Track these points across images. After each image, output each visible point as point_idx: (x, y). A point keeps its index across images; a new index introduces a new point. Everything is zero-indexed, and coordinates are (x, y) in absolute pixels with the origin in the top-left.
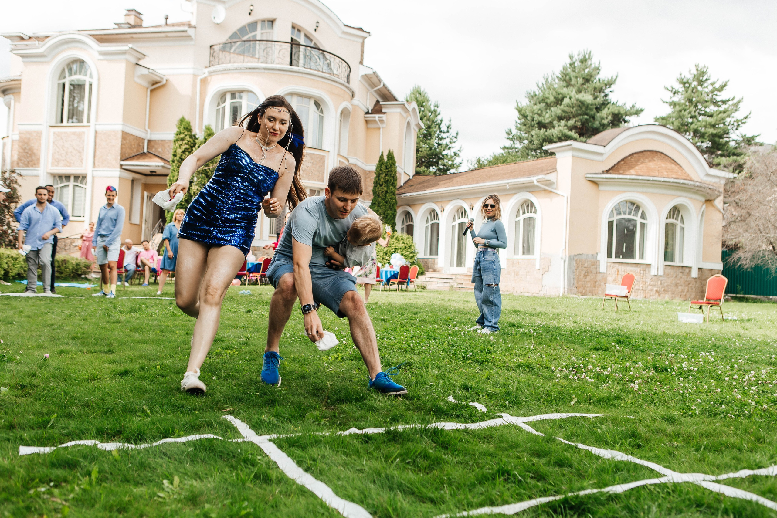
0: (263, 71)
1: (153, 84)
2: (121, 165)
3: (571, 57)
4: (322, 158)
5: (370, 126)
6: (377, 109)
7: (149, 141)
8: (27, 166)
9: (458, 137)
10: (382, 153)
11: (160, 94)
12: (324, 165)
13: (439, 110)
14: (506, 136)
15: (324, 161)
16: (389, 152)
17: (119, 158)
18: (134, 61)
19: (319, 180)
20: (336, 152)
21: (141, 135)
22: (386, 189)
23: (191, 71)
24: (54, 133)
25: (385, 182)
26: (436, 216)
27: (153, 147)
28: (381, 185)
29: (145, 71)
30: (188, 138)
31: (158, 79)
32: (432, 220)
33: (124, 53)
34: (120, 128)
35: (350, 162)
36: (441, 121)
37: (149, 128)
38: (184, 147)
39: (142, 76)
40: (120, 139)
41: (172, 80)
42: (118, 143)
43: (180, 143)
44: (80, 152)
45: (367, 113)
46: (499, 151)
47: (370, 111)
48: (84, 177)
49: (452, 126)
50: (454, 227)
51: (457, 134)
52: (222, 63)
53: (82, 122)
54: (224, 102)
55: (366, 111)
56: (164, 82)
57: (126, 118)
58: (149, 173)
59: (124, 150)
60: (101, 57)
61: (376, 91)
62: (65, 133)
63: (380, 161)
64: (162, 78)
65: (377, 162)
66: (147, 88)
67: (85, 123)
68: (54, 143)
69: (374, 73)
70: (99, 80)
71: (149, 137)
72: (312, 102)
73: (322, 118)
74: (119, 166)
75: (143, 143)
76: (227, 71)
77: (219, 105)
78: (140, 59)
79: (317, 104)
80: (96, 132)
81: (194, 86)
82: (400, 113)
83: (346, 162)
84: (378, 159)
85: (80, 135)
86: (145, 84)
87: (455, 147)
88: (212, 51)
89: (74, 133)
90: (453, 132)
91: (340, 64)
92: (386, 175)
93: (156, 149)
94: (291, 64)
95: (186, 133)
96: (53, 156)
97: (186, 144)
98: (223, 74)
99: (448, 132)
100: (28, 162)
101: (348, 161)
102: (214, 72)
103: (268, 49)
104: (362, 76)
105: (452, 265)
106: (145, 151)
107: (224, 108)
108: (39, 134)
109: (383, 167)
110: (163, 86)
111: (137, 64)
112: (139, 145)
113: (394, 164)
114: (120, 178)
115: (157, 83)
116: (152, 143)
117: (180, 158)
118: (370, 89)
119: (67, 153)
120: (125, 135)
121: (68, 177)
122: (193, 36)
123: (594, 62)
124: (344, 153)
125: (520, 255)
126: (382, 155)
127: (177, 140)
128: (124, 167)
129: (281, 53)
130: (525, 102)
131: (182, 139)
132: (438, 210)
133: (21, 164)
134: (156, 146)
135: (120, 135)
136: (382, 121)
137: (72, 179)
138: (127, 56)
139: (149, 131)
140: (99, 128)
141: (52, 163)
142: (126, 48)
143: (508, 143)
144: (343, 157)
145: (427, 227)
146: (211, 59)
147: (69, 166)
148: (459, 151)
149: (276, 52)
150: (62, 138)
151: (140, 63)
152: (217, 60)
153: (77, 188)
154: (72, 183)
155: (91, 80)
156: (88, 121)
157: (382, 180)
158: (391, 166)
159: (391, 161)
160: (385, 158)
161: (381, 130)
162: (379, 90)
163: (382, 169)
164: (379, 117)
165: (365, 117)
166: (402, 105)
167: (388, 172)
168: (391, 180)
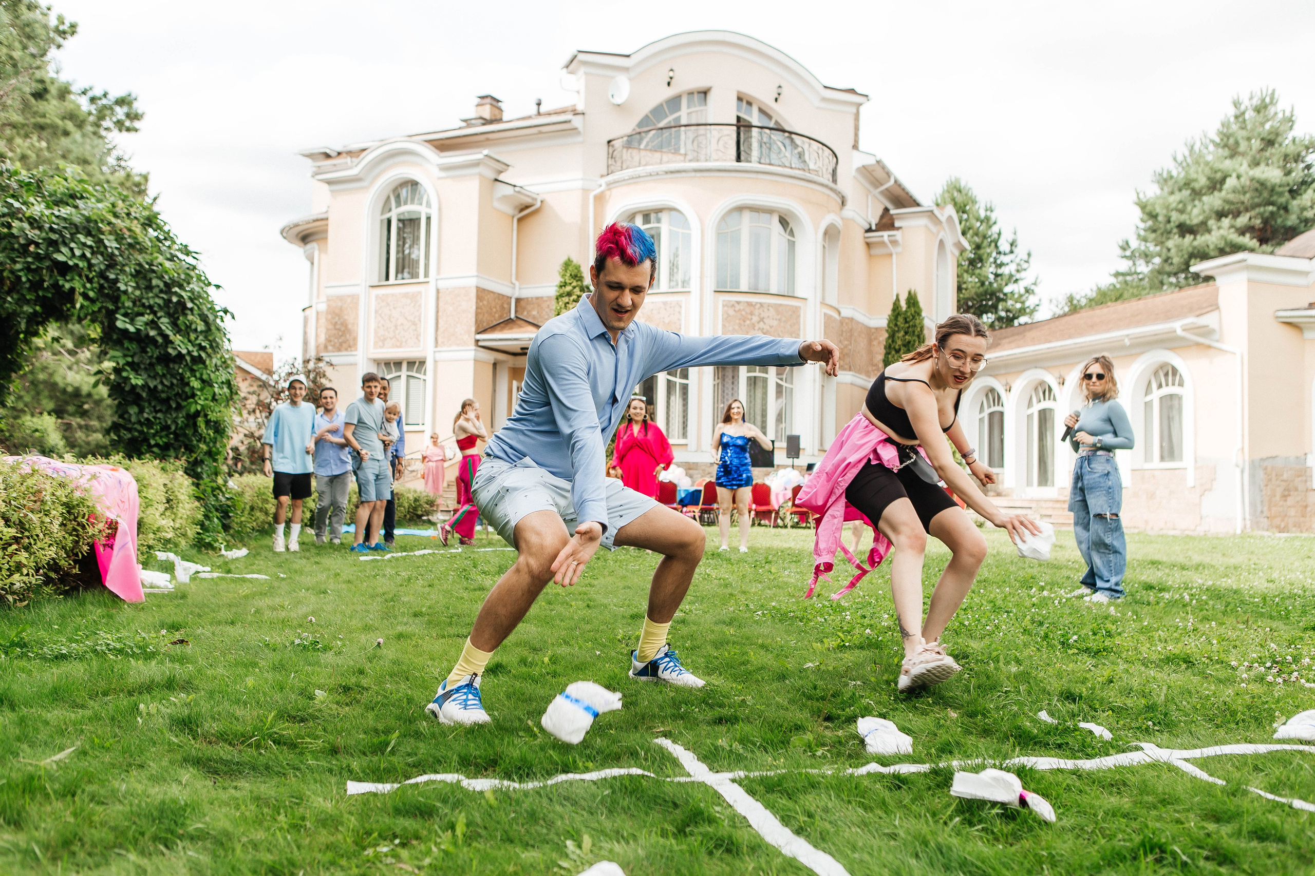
0: (693, 174)
1: (522, 210)
2: (477, 341)
3: (1236, 104)
4: (796, 311)
5: (875, 251)
6: (886, 223)
7: (518, 300)
8: (339, 350)
9: (1032, 260)
10: (897, 296)
11: (533, 224)
12: (798, 323)
13: (993, 216)
14: (1119, 252)
15: (799, 316)
16: (910, 293)
17: (473, 329)
18: (493, 176)
20: (819, 299)
21: (505, 290)
23: (579, 184)
24: (377, 297)
25: (904, 345)
26: (998, 400)
27: (524, 309)
28: (897, 351)
29: (509, 191)
30: (577, 291)
31: (529, 201)
32: (989, 407)
33: (476, 164)
34: (473, 282)
35: (843, 314)
36: (999, 234)
37: (517, 279)
39: (505, 198)
40: (474, 300)
41: (550, 200)
42: (470, 306)
43: (566, 299)
44: (414, 324)
45: (869, 230)
46: (1106, 281)
47: (874, 227)
48: (422, 363)
49: (1019, 242)
50: (1030, 417)
51: (1029, 255)
52: (628, 168)
53: (417, 277)
55: (867, 227)
56: (538, 204)
57: (483, 264)
58: (519, 351)
59: (481, 317)
60: (443, 174)
61: (882, 193)
62: (393, 295)
63: (894, 310)
64: (536, 199)
65: (889, 312)
66: (513, 217)
67: (421, 278)
68: (376, 312)
69: (878, 162)
70: (440, 209)
71: (517, 294)
72: (776, 219)
73: (792, 245)
74: (473, 342)
75: (510, 304)
76: (635, 179)
78: (500, 172)
79: (784, 222)
80: (438, 291)
81: (584, 206)
82: (926, 226)
83: (835, 315)
84: (891, 307)
85: (414, 298)
86: (509, 210)
87: (1027, 278)
88: (611, 150)
89: (406, 295)
90: (1021, 252)
91: (820, 152)
92: (906, 333)
93: (529, 312)
94: (738, 159)
95: (575, 284)
96: (376, 332)
98: (630, 184)
99: (1012, 252)
100: (341, 344)
101: (839, 313)
102: (615, 182)
103: (700, 138)
104: (858, 170)
105: (1029, 483)
106: (513, 316)
108: (355, 298)
109: (900, 319)
110: (536, 211)
111: (496, 180)
112: (502, 307)
113: (918, 313)
114: (476, 361)
115: (527, 207)
116: (523, 303)
118: (871, 188)
119: (396, 326)
120: (481, 293)
121: (398, 364)
122: (581, 129)
123: (1282, 107)
124: (832, 300)
125: (1156, 463)
126: (898, 299)
127: (561, 296)
128: (481, 344)
129: (721, 143)
130: (1152, 191)
131: (569, 294)
132: (1001, 390)
133: (330, 348)
134: (529, 308)
135: (473, 294)
136: (894, 243)
137: (404, 366)
138: (481, 169)
139: (517, 284)
140: (442, 284)
141: (376, 343)
142: (480, 156)
143: (1124, 266)
144: (831, 307)
145: (981, 420)
146: (610, 162)
147: (400, 347)
148: (1035, 284)
149: (714, 141)
150: (388, 304)
151: (501, 178)
152: (619, 164)
153: (412, 381)
154: (404, 372)
155: (428, 211)
156: (426, 275)
157: (899, 342)
158: (914, 317)
159: (913, 310)
160: (903, 305)
161: (894, 256)
162: (887, 189)
163: (900, 323)
164: (889, 236)
165: (866, 238)
166: (929, 213)
167: (909, 327)
168: (914, 341)
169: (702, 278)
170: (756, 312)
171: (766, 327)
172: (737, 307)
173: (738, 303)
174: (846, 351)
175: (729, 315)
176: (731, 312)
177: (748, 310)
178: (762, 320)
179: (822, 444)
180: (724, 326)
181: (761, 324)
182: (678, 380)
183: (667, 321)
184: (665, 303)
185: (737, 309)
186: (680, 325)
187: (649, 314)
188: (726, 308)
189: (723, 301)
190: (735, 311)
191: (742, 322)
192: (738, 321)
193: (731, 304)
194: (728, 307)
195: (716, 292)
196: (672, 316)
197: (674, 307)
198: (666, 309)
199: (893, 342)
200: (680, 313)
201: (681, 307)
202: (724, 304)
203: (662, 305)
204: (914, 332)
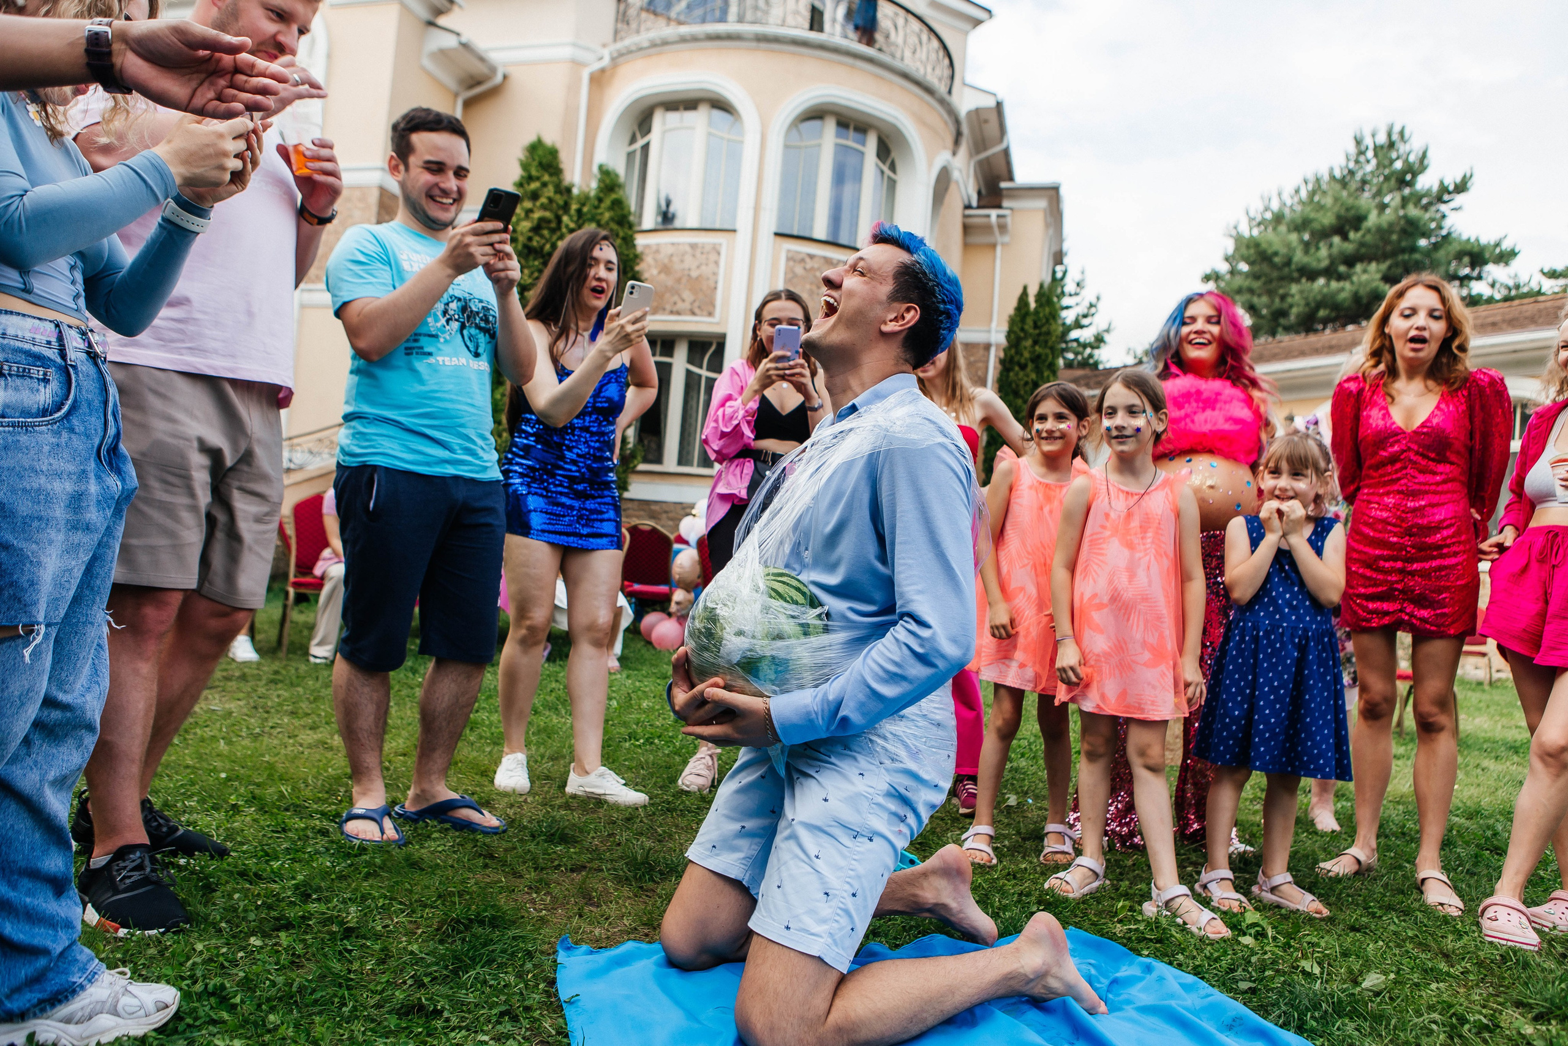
0: (754, 44)
1: (471, 87)
5: (974, 239)
6: (993, 199)
9: (1101, 304)
10: (1025, 288)
11: (488, 113)
16: (1043, 287)
18: (425, 15)
22: (1033, 376)
23: (567, 52)
25: (1032, 360)
28: (1023, 367)
29: (450, 41)
30: (550, 191)
31: (480, 69)
34: (375, 179)
38: (537, 215)
39: (443, 54)
41: (515, 73)
45: (968, 207)
47: (974, 205)
52: (648, 29)
54: (649, 131)
55: (966, 203)
56: (499, 78)
61: (978, 164)
63: (1018, 309)
64: (493, 70)
65: (1012, 311)
66: (456, 95)
69: (998, 106)
70: (329, 56)
72: (871, 142)
73: (892, 185)
76: (660, 46)
77: (633, 140)
78: (439, 12)
79: (884, 151)
81: (573, 88)
82: (1045, 211)
84: (1014, 303)
86: (452, 84)
87: (1096, 325)
88: (623, 7)
92: (1035, 343)
97: (543, 207)
98: (650, 56)
99: (1078, 294)
102: (626, 52)
104: (969, 114)
107: (646, 148)
109: (1029, 322)
110: (495, 92)
111: (431, 24)
115: (479, 83)
117: (525, 246)
118: (973, 151)
123: (1412, 149)
126: (1024, 294)
131: (535, 196)
135: (374, 198)
136: (1003, 228)
146: (619, 25)
152: (634, 25)
157: (1026, 355)
158: (1047, 321)
159: (1047, 310)
160: (1033, 305)
161: (999, 249)
162: (988, 159)
163: (1026, 327)
164: (999, 216)
165: (965, 216)
166: (1053, 192)
167: (1039, 335)
168: (1047, 356)
169: (757, 208)
172: (809, 264)
173: (811, 257)
175: (795, 275)
176: (799, 270)
182: (704, 373)
183: (694, 274)
184: (693, 246)
185: (808, 266)
186: (716, 282)
187: (666, 261)
188: (791, 263)
189: (789, 251)
190: (805, 269)
191: (814, 288)
192: (808, 286)
193: (800, 256)
194: (795, 261)
195: (777, 234)
196: (703, 268)
197: (708, 253)
198: (694, 256)
199: (1017, 353)
200: (717, 263)
201: (719, 254)
202: (790, 255)
203: (688, 249)
204: (1046, 342)
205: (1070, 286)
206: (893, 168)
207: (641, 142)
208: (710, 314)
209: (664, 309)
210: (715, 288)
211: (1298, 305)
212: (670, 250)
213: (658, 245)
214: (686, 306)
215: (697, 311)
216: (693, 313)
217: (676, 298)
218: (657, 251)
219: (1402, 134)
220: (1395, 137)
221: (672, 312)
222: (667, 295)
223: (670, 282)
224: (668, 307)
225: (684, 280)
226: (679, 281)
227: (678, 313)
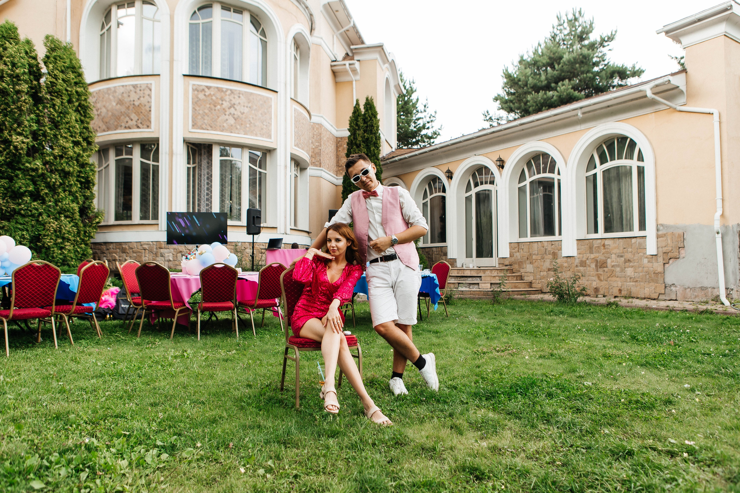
4: (268, 102)
5: (339, 78)
9: (437, 116)
10: (357, 101)
12: (269, 112)
13: (414, 86)
14: (483, 117)
15: (269, 106)
16: (367, 99)
19: (262, 135)
20: (290, 95)
25: (363, 142)
32: (431, 194)
35: (314, 119)
36: (418, 100)
45: (335, 61)
47: (338, 59)
50: (468, 199)
51: (435, 112)
54: (110, 21)
55: (334, 59)
61: (343, 36)
63: (354, 113)
65: (351, 114)
72: (246, 17)
73: (264, 44)
79: (255, 22)
82: (378, 60)
83: (306, 114)
84: (352, 110)
87: (434, 126)
90: (430, 111)
92: (365, 131)
99: (425, 111)
101: (309, 113)
105: (469, 255)
109: (360, 119)
113: (374, 115)
118: (335, 29)
123: (586, 20)
124: (303, 100)
125: (601, 233)
126: (358, 104)
136: (354, 70)
143: (487, 125)
144: (300, 103)
158: (371, 118)
159: (370, 112)
160: (363, 110)
161: (354, 83)
162: (345, 34)
163: (359, 123)
164: (350, 64)
165: (331, 66)
166: (380, 49)
167: (367, 127)
168: (372, 138)
169: (172, 61)
170: (227, 98)
171: (237, 113)
172: (208, 92)
173: (209, 88)
174: (317, 151)
175: (199, 99)
176: (201, 96)
177: (219, 95)
178: (233, 106)
179: (295, 224)
180: (194, 109)
181: (232, 110)
182: (151, 163)
183: (137, 103)
184: (135, 86)
185: (207, 94)
186: (150, 107)
187: (120, 97)
188: (196, 92)
189: (194, 85)
190: (205, 95)
191: (212, 106)
192: (208, 106)
193: (201, 88)
194: (198, 91)
195: (184, 75)
196: (142, 99)
197: (144, 90)
198: (135, 92)
199: (354, 138)
200: (149, 95)
201: (151, 90)
202: (195, 88)
203: (132, 88)
204: (371, 131)
205: (420, 106)
206: (263, 33)
207: (107, 28)
208: (148, 127)
209: (121, 126)
210: (150, 111)
211: (533, 106)
212: (122, 90)
213: (115, 87)
214: (134, 122)
215: (140, 125)
216: (138, 127)
217: (127, 119)
218: (115, 92)
219: (580, 13)
220: (577, 15)
221: (125, 127)
222: (122, 117)
223: (123, 109)
224: (123, 125)
225: (131, 107)
226: (128, 108)
227: (130, 128)
